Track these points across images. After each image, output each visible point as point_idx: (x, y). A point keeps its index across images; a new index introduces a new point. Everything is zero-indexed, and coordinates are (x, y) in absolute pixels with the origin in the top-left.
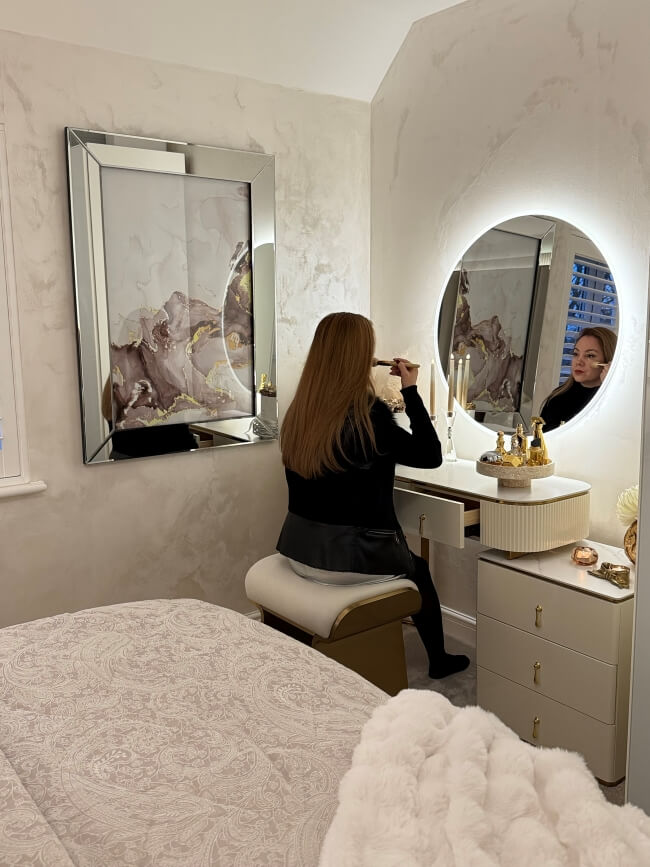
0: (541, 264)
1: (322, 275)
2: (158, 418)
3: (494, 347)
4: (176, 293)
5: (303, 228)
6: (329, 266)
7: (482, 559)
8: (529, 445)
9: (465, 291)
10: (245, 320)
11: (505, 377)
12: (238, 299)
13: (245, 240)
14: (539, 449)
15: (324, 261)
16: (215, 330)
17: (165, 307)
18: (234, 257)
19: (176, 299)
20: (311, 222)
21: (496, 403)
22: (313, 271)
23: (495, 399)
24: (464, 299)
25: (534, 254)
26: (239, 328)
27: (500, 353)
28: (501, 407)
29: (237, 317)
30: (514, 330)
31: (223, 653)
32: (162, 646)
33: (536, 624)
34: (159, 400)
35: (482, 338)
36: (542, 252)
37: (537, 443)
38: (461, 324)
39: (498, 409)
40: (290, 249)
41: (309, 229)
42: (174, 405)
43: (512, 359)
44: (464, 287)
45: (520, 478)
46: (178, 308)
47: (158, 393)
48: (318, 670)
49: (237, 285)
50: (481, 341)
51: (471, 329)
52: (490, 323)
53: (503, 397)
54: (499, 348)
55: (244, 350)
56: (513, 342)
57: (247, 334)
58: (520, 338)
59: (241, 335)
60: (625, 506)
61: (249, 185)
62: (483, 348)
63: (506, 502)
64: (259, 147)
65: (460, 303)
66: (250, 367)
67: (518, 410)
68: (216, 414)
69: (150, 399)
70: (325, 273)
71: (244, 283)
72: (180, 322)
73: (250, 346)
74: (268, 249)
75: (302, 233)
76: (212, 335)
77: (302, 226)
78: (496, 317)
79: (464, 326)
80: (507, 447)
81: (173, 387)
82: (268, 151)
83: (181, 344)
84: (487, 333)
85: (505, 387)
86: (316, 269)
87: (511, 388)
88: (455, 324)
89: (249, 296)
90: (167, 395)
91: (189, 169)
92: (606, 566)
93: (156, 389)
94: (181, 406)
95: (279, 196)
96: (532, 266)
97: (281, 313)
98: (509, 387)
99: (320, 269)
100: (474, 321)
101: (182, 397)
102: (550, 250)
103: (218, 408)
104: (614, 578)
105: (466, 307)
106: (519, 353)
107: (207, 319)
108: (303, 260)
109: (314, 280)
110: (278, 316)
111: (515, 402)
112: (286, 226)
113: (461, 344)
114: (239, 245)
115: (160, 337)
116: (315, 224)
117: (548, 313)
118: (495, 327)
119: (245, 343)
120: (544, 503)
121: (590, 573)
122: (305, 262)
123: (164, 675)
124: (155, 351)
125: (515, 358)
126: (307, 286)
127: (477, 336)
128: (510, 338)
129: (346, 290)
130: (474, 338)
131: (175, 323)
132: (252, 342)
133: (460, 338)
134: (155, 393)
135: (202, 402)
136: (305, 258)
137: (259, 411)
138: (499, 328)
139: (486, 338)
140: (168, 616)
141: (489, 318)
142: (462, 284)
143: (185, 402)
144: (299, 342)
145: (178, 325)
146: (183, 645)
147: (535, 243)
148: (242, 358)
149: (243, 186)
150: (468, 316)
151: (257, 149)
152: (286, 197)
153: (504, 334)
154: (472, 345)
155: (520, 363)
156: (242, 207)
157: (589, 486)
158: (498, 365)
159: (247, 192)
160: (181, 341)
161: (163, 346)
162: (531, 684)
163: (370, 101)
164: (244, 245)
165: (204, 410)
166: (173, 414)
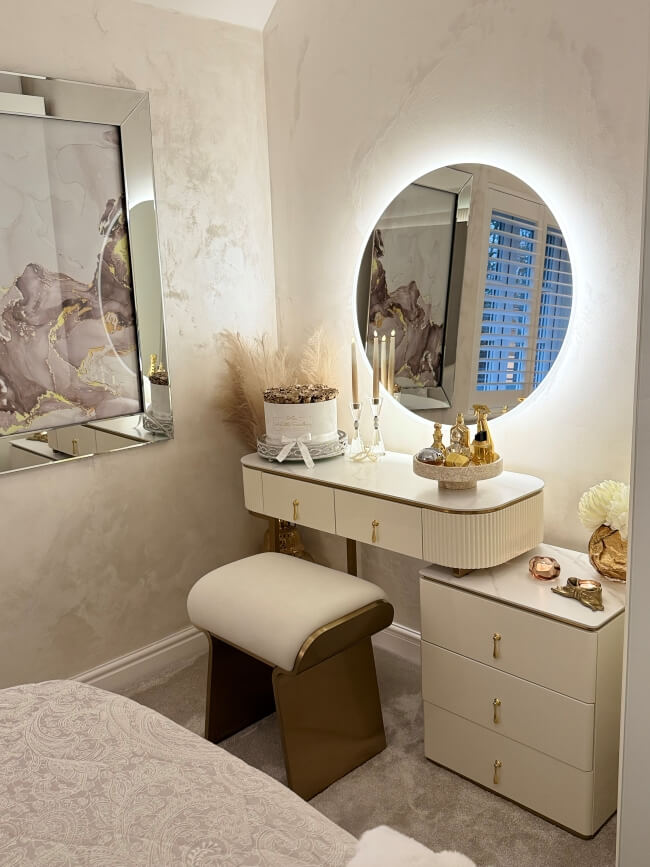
0: (458, 220)
1: (216, 239)
2: (18, 424)
3: (412, 317)
4: (30, 265)
5: (190, 181)
6: (223, 227)
7: (425, 578)
8: (472, 438)
9: (380, 253)
10: (123, 296)
11: (425, 350)
12: (112, 270)
13: (116, 197)
14: (485, 444)
15: (217, 221)
16: (85, 309)
17: (17, 284)
18: (105, 218)
19: (31, 274)
20: (199, 175)
21: (417, 378)
22: (205, 235)
23: (415, 374)
24: (379, 263)
25: (450, 210)
26: (115, 306)
27: (419, 323)
28: (423, 382)
29: (112, 292)
30: (433, 297)
31: (106, 787)
32: (18, 783)
33: (494, 655)
34: (17, 401)
35: (399, 306)
36: (459, 207)
37: (482, 436)
38: (377, 292)
39: (420, 384)
40: (175, 208)
41: (197, 183)
42: (38, 406)
43: (432, 328)
44: (379, 249)
45: (466, 479)
46: (33, 284)
47: (16, 393)
48: (243, 801)
49: (110, 253)
50: (399, 310)
51: (388, 297)
52: (407, 289)
53: (423, 371)
54: (418, 316)
55: (126, 332)
56: (432, 310)
57: (127, 313)
58: (439, 305)
59: (120, 315)
60: (590, 509)
61: (118, 128)
62: (401, 318)
63: (452, 512)
64: (129, 82)
65: (374, 267)
66: (134, 354)
67: (440, 385)
68: (93, 414)
69: (5, 401)
70: (219, 236)
71: (119, 250)
72: (38, 302)
73: (132, 328)
74: (147, 207)
75: (189, 188)
76: (82, 316)
77: (188, 179)
78: (413, 282)
79: (380, 293)
80: (446, 442)
81: (35, 384)
82: (141, 87)
83: (42, 329)
84: (405, 301)
85: (426, 359)
86: (208, 231)
87: (431, 359)
88: (370, 292)
89: (127, 266)
90: (28, 394)
91: (49, 110)
92: (573, 582)
93: (13, 388)
94: (47, 407)
95: (158, 141)
96: (449, 222)
97: (169, 286)
98: (430, 360)
99: (212, 232)
100: (391, 288)
101: (48, 396)
102: (467, 206)
103: (95, 406)
104: (585, 598)
105: (381, 272)
106: (439, 321)
107: (74, 297)
108: (191, 221)
109: (207, 246)
110: (164, 290)
111: (436, 375)
112: (167, 179)
113: (377, 315)
114: (110, 204)
115: (13, 322)
116: (204, 176)
117: (468, 276)
118: (413, 294)
119: (125, 324)
120: (496, 509)
121: (555, 591)
122: (194, 223)
123: (19, 844)
124: (7, 340)
125: (435, 327)
126: (198, 252)
127: (394, 305)
128: (430, 306)
129: (245, 258)
130: (391, 308)
131: (32, 303)
132: (135, 324)
133: (377, 308)
134: (11, 392)
135: (74, 400)
136: (194, 217)
137: (148, 404)
138: (418, 294)
139: (404, 307)
140: (31, 720)
141: (406, 283)
142: (376, 246)
143: (51, 401)
144: (193, 320)
145: (37, 306)
146: (48, 777)
147: (452, 198)
148: (123, 344)
149: (113, 129)
150: (383, 282)
151: (126, 85)
152: (165, 143)
153: (423, 302)
154: (389, 315)
155: (440, 332)
156: (112, 155)
157: (543, 484)
158: (418, 336)
159: (116, 137)
160: (41, 325)
161: (19, 334)
162: (491, 725)
163: (261, 29)
164: (115, 204)
165: (78, 410)
166: (37, 418)
